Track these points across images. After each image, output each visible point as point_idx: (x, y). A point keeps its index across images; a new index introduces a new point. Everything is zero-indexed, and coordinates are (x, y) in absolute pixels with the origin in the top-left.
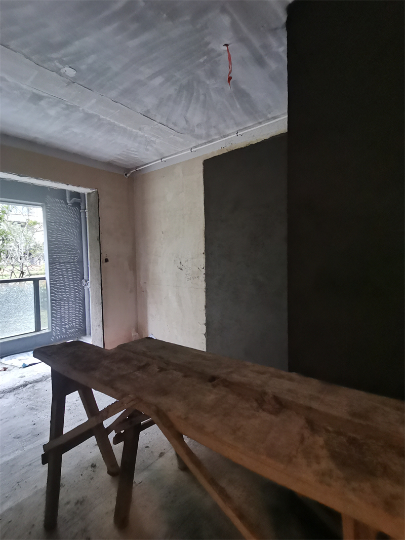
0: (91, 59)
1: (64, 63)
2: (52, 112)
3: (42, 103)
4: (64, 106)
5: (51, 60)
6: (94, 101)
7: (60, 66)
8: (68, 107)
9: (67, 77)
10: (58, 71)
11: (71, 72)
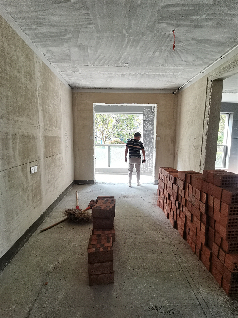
0: (129, 58)
1: (123, 63)
2: (130, 78)
3: (125, 76)
4: (133, 75)
5: (119, 64)
6: (140, 70)
7: (123, 64)
8: (134, 75)
9: (127, 66)
10: (123, 66)
11: (127, 64)
